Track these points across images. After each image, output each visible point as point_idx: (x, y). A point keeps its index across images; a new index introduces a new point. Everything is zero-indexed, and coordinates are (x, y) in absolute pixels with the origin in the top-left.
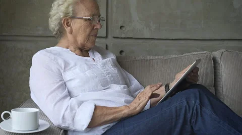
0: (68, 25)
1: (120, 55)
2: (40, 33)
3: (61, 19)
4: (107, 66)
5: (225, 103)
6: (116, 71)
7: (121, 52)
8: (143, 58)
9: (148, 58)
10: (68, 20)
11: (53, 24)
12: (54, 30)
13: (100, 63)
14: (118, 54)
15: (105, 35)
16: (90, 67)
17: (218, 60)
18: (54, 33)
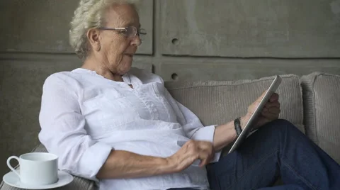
0: (95, 39)
1: (172, 80)
2: (60, 48)
3: (85, 31)
4: (147, 93)
5: (320, 146)
6: (162, 101)
7: (174, 76)
8: (204, 84)
9: (210, 83)
10: (94, 32)
11: (75, 37)
12: (76, 46)
13: (138, 90)
14: (169, 79)
15: (151, 52)
16: (122, 94)
17: (310, 87)
18: (77, 50)
